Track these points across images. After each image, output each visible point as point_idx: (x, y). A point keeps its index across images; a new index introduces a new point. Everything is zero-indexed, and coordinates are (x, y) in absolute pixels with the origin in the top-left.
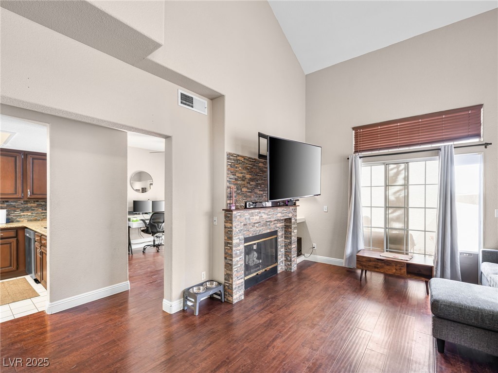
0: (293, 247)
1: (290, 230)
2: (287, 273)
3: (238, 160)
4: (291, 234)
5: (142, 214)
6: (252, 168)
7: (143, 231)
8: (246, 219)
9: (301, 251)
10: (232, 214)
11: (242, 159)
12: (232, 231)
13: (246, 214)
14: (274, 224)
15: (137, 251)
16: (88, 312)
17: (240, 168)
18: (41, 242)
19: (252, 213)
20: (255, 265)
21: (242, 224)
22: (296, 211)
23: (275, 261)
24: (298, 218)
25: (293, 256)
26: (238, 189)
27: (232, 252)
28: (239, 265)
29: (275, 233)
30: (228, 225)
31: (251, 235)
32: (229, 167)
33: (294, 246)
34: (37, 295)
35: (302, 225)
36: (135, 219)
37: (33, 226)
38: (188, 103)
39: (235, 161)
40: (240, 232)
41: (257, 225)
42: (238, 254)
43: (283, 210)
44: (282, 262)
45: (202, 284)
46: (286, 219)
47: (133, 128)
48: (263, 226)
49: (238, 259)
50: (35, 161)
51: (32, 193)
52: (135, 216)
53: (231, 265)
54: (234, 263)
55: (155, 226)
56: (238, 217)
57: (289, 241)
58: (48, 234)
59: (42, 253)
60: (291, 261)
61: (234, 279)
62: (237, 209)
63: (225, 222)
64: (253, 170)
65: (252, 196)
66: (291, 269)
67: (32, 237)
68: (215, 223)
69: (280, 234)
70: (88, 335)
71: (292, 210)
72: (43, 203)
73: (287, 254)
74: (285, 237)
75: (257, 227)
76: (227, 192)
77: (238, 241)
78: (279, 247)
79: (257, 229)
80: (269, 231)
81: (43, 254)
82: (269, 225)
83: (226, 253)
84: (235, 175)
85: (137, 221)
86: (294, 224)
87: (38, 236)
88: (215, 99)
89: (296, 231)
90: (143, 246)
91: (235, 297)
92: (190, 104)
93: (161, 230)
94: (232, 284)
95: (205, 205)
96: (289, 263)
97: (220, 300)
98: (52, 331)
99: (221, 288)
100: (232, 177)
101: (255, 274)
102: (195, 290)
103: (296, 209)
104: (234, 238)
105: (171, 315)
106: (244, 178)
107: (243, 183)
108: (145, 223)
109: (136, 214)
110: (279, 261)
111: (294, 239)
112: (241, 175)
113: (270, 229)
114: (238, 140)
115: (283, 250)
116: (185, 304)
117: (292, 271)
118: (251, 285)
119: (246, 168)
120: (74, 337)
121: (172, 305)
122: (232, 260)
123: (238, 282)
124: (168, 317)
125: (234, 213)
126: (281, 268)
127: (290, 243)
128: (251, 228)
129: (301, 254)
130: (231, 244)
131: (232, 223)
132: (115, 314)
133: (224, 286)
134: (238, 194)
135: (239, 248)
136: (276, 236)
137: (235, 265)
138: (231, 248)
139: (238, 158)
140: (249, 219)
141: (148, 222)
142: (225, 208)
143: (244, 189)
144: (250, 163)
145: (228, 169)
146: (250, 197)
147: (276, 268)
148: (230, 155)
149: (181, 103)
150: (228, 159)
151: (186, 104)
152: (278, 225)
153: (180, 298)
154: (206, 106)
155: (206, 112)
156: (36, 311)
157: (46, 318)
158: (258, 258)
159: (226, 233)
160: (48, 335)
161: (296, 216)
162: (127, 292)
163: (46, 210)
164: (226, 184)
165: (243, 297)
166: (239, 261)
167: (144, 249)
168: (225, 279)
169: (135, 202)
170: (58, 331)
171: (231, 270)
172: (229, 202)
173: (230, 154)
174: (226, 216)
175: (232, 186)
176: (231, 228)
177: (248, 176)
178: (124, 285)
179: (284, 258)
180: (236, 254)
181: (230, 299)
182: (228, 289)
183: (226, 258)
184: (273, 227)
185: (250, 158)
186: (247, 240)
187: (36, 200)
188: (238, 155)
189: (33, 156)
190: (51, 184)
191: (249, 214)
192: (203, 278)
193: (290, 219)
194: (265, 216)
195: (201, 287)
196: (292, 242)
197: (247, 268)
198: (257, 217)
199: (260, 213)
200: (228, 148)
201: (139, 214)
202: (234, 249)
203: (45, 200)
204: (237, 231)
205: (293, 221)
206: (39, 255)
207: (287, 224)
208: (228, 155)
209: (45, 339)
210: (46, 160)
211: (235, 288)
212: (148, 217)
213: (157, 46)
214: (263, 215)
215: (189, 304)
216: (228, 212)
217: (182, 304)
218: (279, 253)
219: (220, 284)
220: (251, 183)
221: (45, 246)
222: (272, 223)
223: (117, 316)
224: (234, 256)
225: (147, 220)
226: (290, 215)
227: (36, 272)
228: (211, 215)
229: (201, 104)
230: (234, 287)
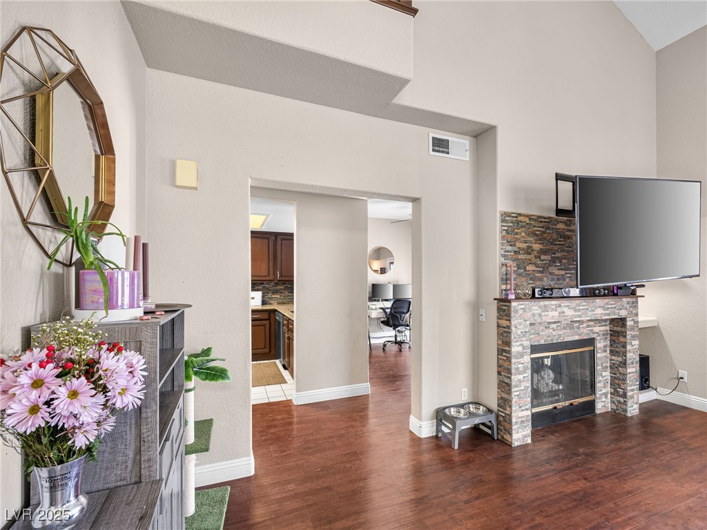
0: (629, 370)
1: (622, 339)
2: (618, 418)
3: (518, 222)
4: (624, 346)
5: (382, 300)
6: (544, 232)
7: (383, 322)
8: (533, 315)
9: (647, 380)
10: (509, 307)
11: (527, 220)
12: (510, 333)
13: (535, 307)
14: (588, 326)
15: (377, 347)
16: (329, 411)
17: (523, 234)
18: (288, 327)
19: (545, 306)
20: (551, 391)
21: (528, 322)
22: (636, 307)
23: (589, 391)
24: (640, 318)
25: (629, 388)
26: (519, 268)
27: (510, 365)
28: (522, 388)
29: (591, 342)
30: (504, 323)
31: (542, 342)
32: (504, 233)
33: (633, 370)
34: (285, 382)
35: (651, 332)
36: (374, 307)
37: (282, 309)
38: (441, 149)
39: (514, 224)
40: (524, 336)
41: (554, 326)
42: (521, 369)
43: (607, 304)
44: (606, 395)
45: (462, 406)
46: (612, 321)
47: (375, 194)
48: (565, 328)
49: (521, 377)
50: (283, 242)
51: (281, 276)
52: (374, 303)
53: (509, 385)
54: (513, 383)
55: (397, 317)
56: (521, 312)
57: (620, 359)
58: (295, 319)
59: (289, 338)
60: (624, 395)
61: (514, 408)
62: (518, 298)
63: (498, 318)
64: (545, 236)
65: (545, 279)
66: (626, 411)
67: (281, 321)
68: (483, 319)
69: (600, 344)
70: (331, 437)
71: (628, 303)
72: (289, 286)
73: (617, 383)
74: (611, 351)
75: (554, 330)
76: (500, 273)
77: (520, 349)
78: (598, 368)
79: (554, 333)
80: (577, 338)
81: (291, 339)
82: (578, 328)
83: (499, 366)
84: (515, 245)
85: (376, 309)
86: (632, 329)
87: (286, 320)
88: (482, 135)
89: (636, 343)
90: (382, 341)
91: (515, 436)
92: (445, 150)
93: (404, 323)
94: (510, 415)
95: (466, 291)
96: (622, 400)
97: (491, 436)
98: (299, 423)
99: (492, 418)
100: (509, 248)
101: (550, 407)
102: (453, 412)
103: (637, 302)
104: (513, 344)
105: (420, 439)
106: (528, 251)
107: (529, 257)
108: (385, 312)
109: (375, 300)
110: (598, 393)
111: (633, 356)
112: (524, 246)
113: (579, 335)
114: (517, 191)
115: (607, 374)
116: (438, 430)
117: (629, 415)
118: (543, 423)
119: (534, 234)
120: (317, 436)
121: (424, 428)
122: (510, 378)
123: (521, 414)
124: (416, 440)
125: (514, 304)
126: (603, 404)
127: (624, 364)
128: (542, 331)
129: (649, 387)
130: (509, 352)
131: (510, 320)
132: (355, 420)
133: (498, 416)
134: (520, 275)
135: (522, 360)
136: (592, 348)
137: (516, 386)
138: (509, 359)
139: (520, 218)
140: (540, 315)
141: (388, 311)
142: (498, 297)
143: (530, 268)
144: (541, 225)
145: (503, 237)
146: (541, 279)
147: (591, 405)
148: (505, 216)
149: (433, 150)
150: (503, 221)
151: (439, 151)
152: (597, 329)
153: (432, 419)
154: (468, 148)
155: (467, 157)
156: (284, 399)
157: (293, 408)
158: (555, 381)
159: (500, 335)
160: (295, 427)
161: (637, 315)
162: (367, 396)
163: (292, 292)
164: (499, 260)
165: (529, 441)
166: (522, 381)
167: (385, 345)
168: (499, 405)
169: (373, 285)
170: (304, 425)
171: (509, 392)
172: (504, 287)
173: (505, 213)
174: (499, 309)
175: (509, 263)
176: (509, 327)
177: (537, 247)
178: (364, 388)
179: (609, 389)
180: (517, 369)
181: (507, 437)
182: (504, 422)
183: (499, 373)
184: (585, 331)
185: (540, 217)
186: (535, 349)
187: (283, 282)
188: (520, 215)
189: (282, 237)
190: (297, 265)
191: (540, 307)
192: (464, 396)
193: (622, 321)
194: (569, 312)
195: (462, 410)
196: (629, 362)
197: (536, 394)
198: (555, 314)
199: (560, 306)
200: (503, 204)
201: (378, 301)
202: (513, 361)
203: (292, 282)
204: (519, 333)
205: (629, 323)
206: (286, 340)
207: (615, 329)
208: (502, 215)
209: (292, 430)
210: (293, 240)
211: (516, 423)
212: (389, 304)
213: (403, 82)
214: (565, 309)
215: (446, 430)
216: (503, 305)
217: (435, 428)
218: (598, 378)
219: (490, 411)
220: (543, 257)
221: (293, 332)
222: (585, 325)
223: (357, 423)
224: (513, 371)
225: (388, 308)
226: (623, 313)
227: (284, 358)
228: (476, 307)
229: (461, 147)
230: (514, 420)
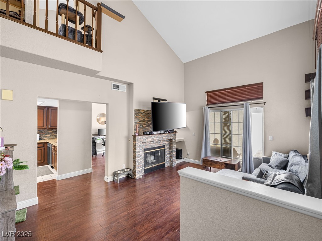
0: (173, 154)
1: (172, 145)
2: (171, 168)
3: (140, 112)
4: (172, 147)
6: (149, 115)
7: (103, 144)
8: (143, 140)
9: (181, 156)
11: (143, 111)
12: (136, 146)
13: (144, 138)
14: (163, 142)
17: (142, 116)
18: (54, 149)
19: (147, 137)
22: (175, 136)
25: (173, 159)
26: (140, 126)
30: (135, 143)
31: (148, 148)
32: (136, 116)
33: (174, 154)
34: (52, 173)
37: (52, 142)
38: (116, 88)
39: (139, 113)
41: (152, 143)
43: (167, 135)
44: (168, 162)
45: (122, 170)
46: (169, 140)
48: (155, 143)
50: (52, 111)
51: (51, 126)
52: (99, 137)
53: (135, 161)
57: (171, 151)
58: (57, 146)
59: (55, 154)
60: (172, 161)
61: (137, 168)
62: (139, 135)
63: (133, 141)
64: (149, 116)
65: (149, 129)
66: (172, 165)
67: (51, 147)
68: (130, 142)
70: (72, 188)
71: (173, 135)
73: (171, 157)
74: (170, 149)
75: (152, 144)
76: (134, 127)
78: (166, 154)
79: (152, 145)
80: (159, 146)
81: (55, 155)
82: (160, 142)
83: (133, 156)
84: (139, 119)
85: (100, 139)
86: (174, 142)
87: (53, 147)
88: (130, 85)
89: (175, 146)
91: (137, 176)
92: (118, 88)
94: (136, 170)
95: (125, 133)
96: (172, 162)
97: (131, 178)
98: (59, 186)
99: (131, 172)
100: (137, 120)
101: (151, 167)
102: (119, 172)
103: (176, 134)
104: (137, 149)
105: (107, 182)
106: (144, 121)
107: (144, 122)
110: (166, 161)
111: (174, 149)
112: (142, 119)
113: (160, 145)
114: (140, 103)
115: (169, 155)
116: (114, 178)
117: (173, 166)
118: (148, 172)
119: (145, 116)
120: (67, 188)
121: (109, 178)
122: (136, 159)
125: (137, 137)
126: (167, 164)
127: (172, 152)
128: (148, 144)
133: (133, 171)
134: (141, 128)
136: (164, 148)
137: (138, 161)
138: (135, 153)
139: (141, 111)
140: (146, 140)
142: (133, 135)
143: (144, 126)
144: (148, 113)
145: (135, 117)
146: (148, 129)
147: (164, 164)
148: (136, 110)
149: (113, 88)
150: (135, 112)
151: (115, 89)
153: (112, 176)
154: (126, 88)
155: (125, 91)
156: (52, 179)
157: (56, 182)
159: (134, 146)
160: (57, 187)
161: (176, 138)
164: (134, 124)
165: (142, 177)
166: (140, 160)
167: (103, 154)
168: (133, 168)
169: (99, 130)
170: (61, 186)
172: (135, 132)
173: (136, 109)
174: (134, 139)
175: (137, 125)
177: (146, 119)
178: (90, 170)
179: (169, 160)
181: (135, 177)
183: (133, 158)
185: (148, 110)
186: (145, 150)
187: (52, 129)
188: (141, 110)
189: (51, 109)
191: (146, 137)
192: (124, 166)
193: (172, 139)
194: (155, 138)
195: (122, 171)
196: (173, 151)
198: (151, 139)
199: (152, 137)
200: (135, 107)
201: (101, 136)
202: (137, 154)
204: (139, 145)
205: (173, 140)
206: (53, 155)
207: (171, 142)
208: (135, 110)
211: (137, 172)
214: (154, 138)
215: (116, 178)
216: (135, 136)
217: (113, 178)
218: (166, 157)
219: (131, 170)
220: (148, 122)
221: (56, 151)
223: (85, 182)
226: (171, 138)
227: (52, 163)
228: (128, 138)
229: (123, 88)
